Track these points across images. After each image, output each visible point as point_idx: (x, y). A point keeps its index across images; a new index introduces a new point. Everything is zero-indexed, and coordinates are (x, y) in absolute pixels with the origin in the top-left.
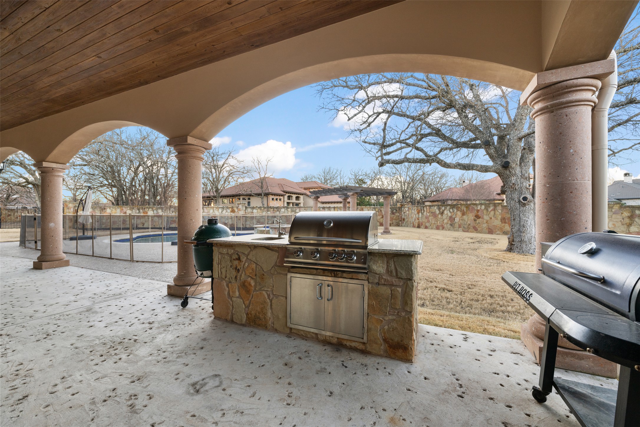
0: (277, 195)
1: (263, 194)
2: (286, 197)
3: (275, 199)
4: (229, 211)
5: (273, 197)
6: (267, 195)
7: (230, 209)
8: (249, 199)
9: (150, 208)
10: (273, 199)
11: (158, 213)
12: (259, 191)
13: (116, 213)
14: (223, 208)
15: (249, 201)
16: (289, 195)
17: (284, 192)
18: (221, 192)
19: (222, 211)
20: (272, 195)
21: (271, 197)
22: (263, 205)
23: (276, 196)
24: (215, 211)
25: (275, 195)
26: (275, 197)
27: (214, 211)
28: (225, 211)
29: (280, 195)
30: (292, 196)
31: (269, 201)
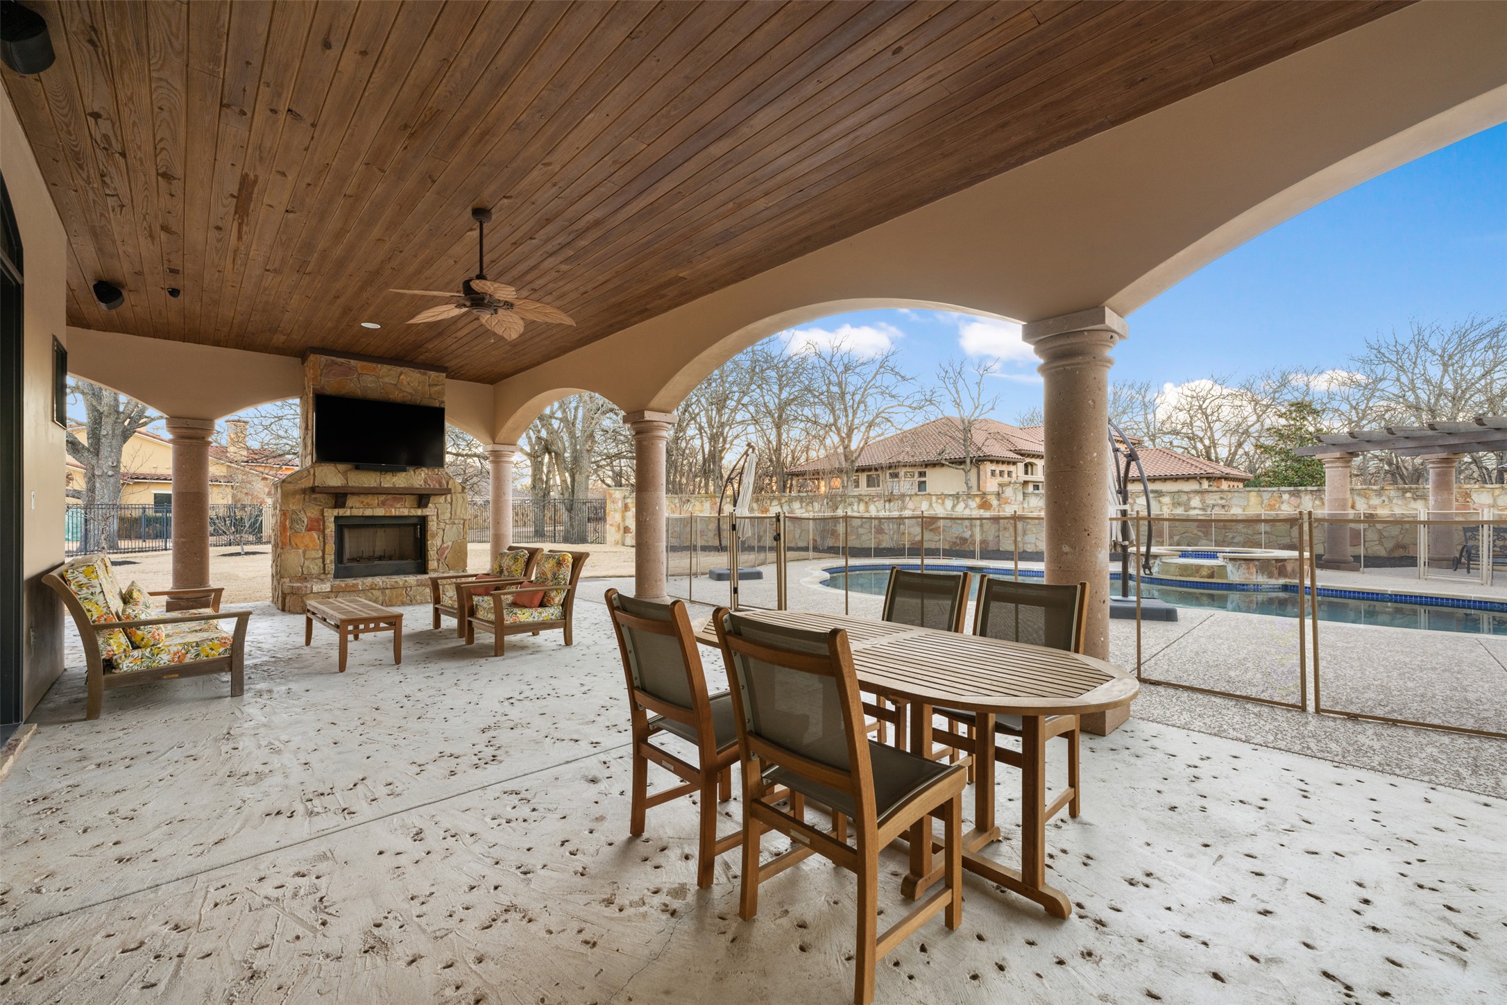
0: (1003, 462)
1: (968, 461)
2: (1021, 466)
3: (998, 472)
4: (973, 504)
5: (993, 468)
6: (979, 461)
7: (978, 500)
8: (922, 474)
9: (774, 498)
10: (993, 473)
11: (792, 512)
12: (956, 452)
13: (701, 511)
14: (958, 498)
15: (923, 479)
16: (1028, 460)
17: (1016, 452)
18: (856, 458)
19: (954, 506)
20: (992, 461)
21: (989, 467)
22: (969, 488)
23: (1000, 465)
24: (934, 505)
25: (998, 462)
26: (998, 468)
27: (931, 504)
28: (961, 506)
29: (1009, 463)
30: (1032, 464)
31: (982, 477)
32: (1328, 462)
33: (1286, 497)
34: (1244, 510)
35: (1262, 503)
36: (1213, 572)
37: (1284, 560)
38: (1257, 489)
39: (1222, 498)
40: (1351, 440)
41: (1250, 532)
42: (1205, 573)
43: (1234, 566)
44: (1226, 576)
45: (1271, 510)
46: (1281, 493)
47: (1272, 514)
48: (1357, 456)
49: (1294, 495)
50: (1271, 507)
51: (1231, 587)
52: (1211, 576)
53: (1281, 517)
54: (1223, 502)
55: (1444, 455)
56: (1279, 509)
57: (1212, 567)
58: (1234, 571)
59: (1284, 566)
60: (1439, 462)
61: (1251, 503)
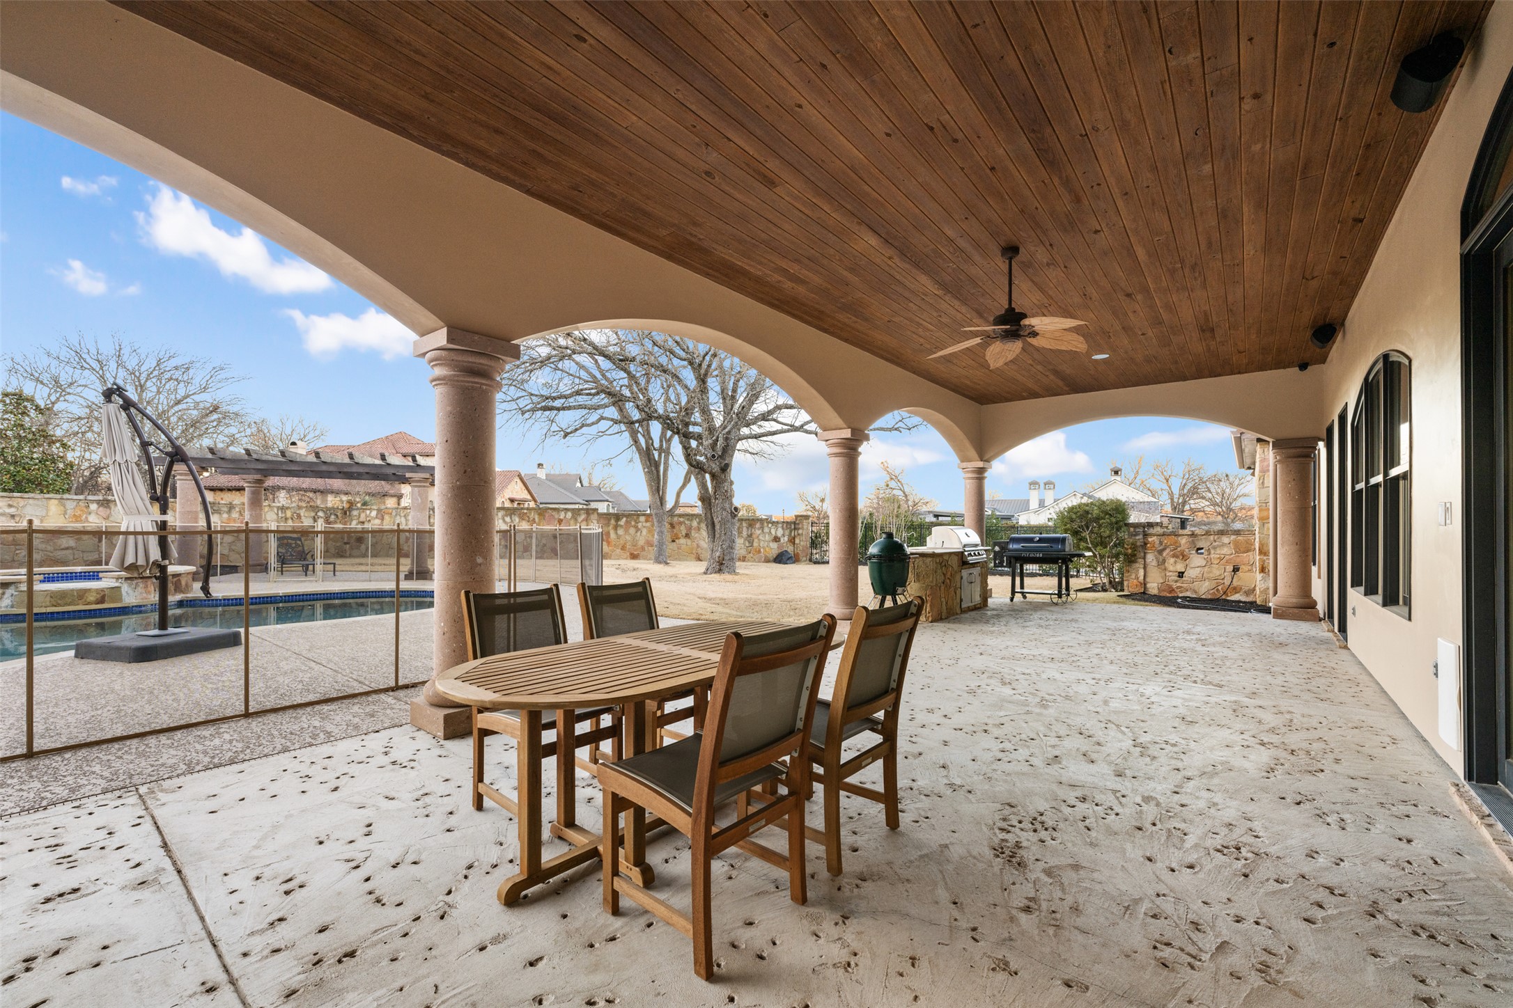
32: (181, 474)
33: (94, 507)
34: (42, 522)
35: (65, 513)
36: (103, 597)
37: (179, 575)
38: (58, 496)
39: (10, 506)
40: (210, 456)
41: (49, 548)
42: (92, 598)
43: (130, 585)
44: (120, 600)
45: (77, 521)
46: (88, 502)
47: (78, 526)
48: (207, 471)
49: (102, 505)
50: (77, 518)
51: (125, 611)
52: (102, 601)
53: (89, 529)
54: (12, 511)
55: (258, 477)
56: (87, 520)
57: (102, 590)
58: (130, 591)
59: (179, 580)
60: (254, 483)
61: (51, 513)
